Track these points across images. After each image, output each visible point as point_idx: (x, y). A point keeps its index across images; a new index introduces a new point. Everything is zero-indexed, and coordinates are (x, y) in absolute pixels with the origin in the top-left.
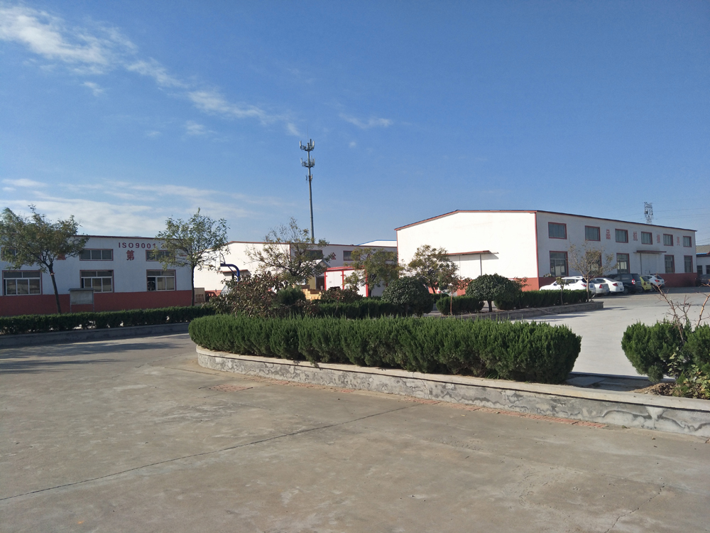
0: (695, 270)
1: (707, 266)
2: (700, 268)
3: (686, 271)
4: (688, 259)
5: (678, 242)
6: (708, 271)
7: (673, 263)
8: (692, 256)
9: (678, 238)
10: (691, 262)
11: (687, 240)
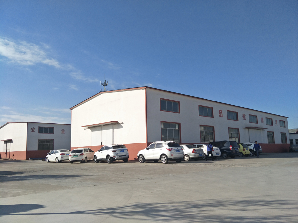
0: (288, 142)
1: (296, 140)
2: (291, 141)
3: (282, 142)
4: (284, 135)
5: (276, 123)
6: (297, 143)
7: (273, 137)
8: (286, 133)
9: (276, 121)
10: (286, 137)
11: (282, 123)
